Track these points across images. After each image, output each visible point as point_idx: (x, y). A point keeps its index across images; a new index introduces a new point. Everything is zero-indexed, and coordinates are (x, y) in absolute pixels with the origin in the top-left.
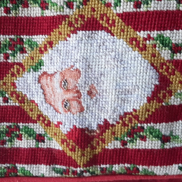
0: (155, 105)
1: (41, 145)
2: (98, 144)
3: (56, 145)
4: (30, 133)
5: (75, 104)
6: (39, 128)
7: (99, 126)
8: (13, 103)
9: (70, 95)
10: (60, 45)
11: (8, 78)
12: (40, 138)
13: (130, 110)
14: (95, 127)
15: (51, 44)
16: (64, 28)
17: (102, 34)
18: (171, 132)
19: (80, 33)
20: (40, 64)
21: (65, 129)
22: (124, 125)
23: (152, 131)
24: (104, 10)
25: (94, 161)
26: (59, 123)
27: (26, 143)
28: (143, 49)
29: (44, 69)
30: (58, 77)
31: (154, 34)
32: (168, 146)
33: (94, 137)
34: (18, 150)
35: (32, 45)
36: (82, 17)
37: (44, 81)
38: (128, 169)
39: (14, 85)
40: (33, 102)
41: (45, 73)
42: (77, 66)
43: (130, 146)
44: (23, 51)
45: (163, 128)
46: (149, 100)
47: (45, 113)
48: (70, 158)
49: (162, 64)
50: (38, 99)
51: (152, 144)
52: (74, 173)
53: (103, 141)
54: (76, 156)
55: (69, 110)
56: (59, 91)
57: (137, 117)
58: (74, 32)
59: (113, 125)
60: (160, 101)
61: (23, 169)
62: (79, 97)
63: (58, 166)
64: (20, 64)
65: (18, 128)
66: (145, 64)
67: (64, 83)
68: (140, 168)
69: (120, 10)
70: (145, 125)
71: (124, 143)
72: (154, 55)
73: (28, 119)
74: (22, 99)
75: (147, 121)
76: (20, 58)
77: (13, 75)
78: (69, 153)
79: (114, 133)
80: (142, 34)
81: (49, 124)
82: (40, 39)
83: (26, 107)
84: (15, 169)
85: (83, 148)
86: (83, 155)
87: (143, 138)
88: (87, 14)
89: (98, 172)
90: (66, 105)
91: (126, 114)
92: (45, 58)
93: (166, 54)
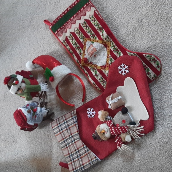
0: (100, 68)
1: (80, 55)
2: (87, 65)
3: (81, 58)
4: (80, 51)
5: (90, 55)
6: (82, 52)
7: (90, 62)
8: (83, 43)
9: (91, 52)
10: (98, 43)
11: (87, 39)
12: (81, 54)
13: (97, 65)
14: (90, 61)
15: (97, 41)
16: (101, 41)
17: (106, 49)
18: (98, 76)
19: (103, 45)
20: (94, 43)
21: (85, 57)
22: (94, 66)
23: (96, 72)
24: (110, 45)
25: (84, 66)
26: (85, 55)
27: (78, 52)
28: (108, 58)
29: (93, 44)
30: (93, 48)
31: (111, 57)
32: (95, 77)
33: (88, 63)
34: (76, 52)
35: (96, 38)
36: (106, 43)
37: (91, 46)
38: (87, 73)
39: (87, 41)
40: (86, 47)
41: (92, 45)
42: (97, 50)
43: (91, 70)
44: (93, 38)
45: (98, 73)
46: (101, 66)
47: (85, 51)
48: (81, 62)
49: (108, 63)
50: (87, 47)
51: (94, 73)
52: (79, 64)
53: (89, 65)
54: (82, 62)
55: (89, 54)
56: (91, 50)
57: (97, 67)
58: (102, 44)
59: (92, 64)
60: (102, 68)
61: (74, 55)
62: (93, 54)
63: (78, 61)
64: (91, 39)
65: (80, 48)
66: (106, 60)
67: (93, 50)
68: (89, 75)
69: (111, 48)
70: (96, 70)
71: (91, 69)
72: (108, 60)
73: (82, 48)
74: (85, 44)
75: (97, 69)
76: (92, 38)
77: (88, 39)
78: (82, 61)
79: (91, 66)
80: (110, 55)
81: (84, 53)
82: (97, 39)
83: (84, 47)
84: (73, 54)
85: (85, 62)
86: (83, 63)
87: (94, 71)
88: (107, 44)
89: (83, 69)
90: (90, 53)
91: (96, 65)
92: (95, 43)
93: (109, 62)
